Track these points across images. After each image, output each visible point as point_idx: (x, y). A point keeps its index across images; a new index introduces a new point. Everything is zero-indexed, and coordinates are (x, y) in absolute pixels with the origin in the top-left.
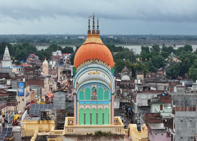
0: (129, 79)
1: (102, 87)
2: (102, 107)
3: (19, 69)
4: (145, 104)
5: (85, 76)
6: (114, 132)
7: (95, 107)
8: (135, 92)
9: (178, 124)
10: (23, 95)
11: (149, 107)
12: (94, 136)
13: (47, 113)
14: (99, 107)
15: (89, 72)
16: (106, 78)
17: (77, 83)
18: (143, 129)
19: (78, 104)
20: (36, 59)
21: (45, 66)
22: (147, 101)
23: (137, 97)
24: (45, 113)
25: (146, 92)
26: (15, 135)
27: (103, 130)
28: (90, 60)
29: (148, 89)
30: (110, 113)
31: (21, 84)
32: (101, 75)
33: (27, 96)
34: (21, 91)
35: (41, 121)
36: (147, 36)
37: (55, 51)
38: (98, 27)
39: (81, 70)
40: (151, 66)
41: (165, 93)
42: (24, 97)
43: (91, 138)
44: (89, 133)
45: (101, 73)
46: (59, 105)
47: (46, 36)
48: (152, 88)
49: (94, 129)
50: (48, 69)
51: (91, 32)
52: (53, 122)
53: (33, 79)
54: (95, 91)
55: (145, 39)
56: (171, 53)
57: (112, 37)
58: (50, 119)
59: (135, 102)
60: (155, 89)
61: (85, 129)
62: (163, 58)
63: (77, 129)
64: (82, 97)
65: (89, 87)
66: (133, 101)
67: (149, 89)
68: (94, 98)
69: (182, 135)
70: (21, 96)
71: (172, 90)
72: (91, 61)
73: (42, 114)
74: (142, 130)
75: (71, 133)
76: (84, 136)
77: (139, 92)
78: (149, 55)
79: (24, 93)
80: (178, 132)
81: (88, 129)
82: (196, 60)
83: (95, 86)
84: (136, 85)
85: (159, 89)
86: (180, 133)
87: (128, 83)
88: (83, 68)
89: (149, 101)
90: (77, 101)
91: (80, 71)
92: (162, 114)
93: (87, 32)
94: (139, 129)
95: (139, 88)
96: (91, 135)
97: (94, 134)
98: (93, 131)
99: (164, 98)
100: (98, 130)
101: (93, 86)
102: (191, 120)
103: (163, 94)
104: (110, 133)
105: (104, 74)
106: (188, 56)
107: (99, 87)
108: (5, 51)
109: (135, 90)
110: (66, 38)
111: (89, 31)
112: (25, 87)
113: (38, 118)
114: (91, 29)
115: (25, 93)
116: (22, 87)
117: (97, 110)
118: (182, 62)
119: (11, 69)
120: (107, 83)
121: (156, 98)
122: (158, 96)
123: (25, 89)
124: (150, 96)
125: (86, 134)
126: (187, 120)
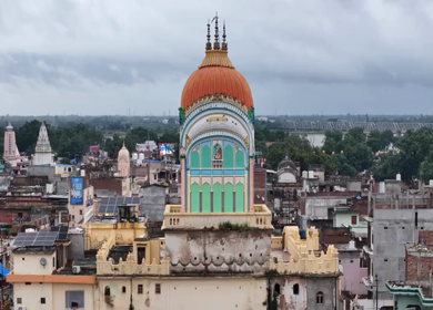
0: (295, 181)
1: (231, 144)
2: (231, 180)
3: (70, 170)
4: (323, 215)
5: (201, 123)
6: (253, 224)
7: (219, 180)
8: (303, 194)
9: (379, 234)
10: (82, 203)
11: (330, 221)
12: (217, 231)
13: (132, 209)
14: (226, 180)
15: (208, 118)
16: (240, 128)
17: (187, 137)
18: (310, 234)
19: (189, 175)
20: (103, 157)
21: (123, 158)
22: (326, 211)
23: (307, 205)
24: (127, 209)
25: (325, 194)
26: (74, 239)
27: (234, 221)
28: (210, 96)
29: (328, 188)
30: (246, 191)
31: (77, 180)
32: (230, 122)
33: (88, 205)
34: (76, 194)
35: (119, 225)
36: (341, 117)
37: (143, 142)
38: (224, 36)
39: (194, 114)
40: (342, 163)
41: (363, 195)
42: (83, 207)
43: (211, 235)
44: (208, 227)
45: (230, 119)
46: (153, 212)
47: (123, 118)
48: (337, 188)
49: (217, 218)
50: (128, 165)
51: (213, 46)
52: (142, 225)
53: (98, 179)
54: (220, 151)
55: (336, 120)
56: (388, 144)
57: (266, 119)
58: (136, 220)
59: (304, 213)
60: (343, 189)
61: (202, 219)
62: (369, 149)
63: (186, 219)
64: (195, 163)
65: (208, 144)
66: (299, 213)
67: (332, 189)
68: (218, 164)
69: (387, 254)
70: (77, 204)
71: (375, 190)
72: (212, 97)
73: (123, 210)
74: (308, 235)
75: (176, 226)
76: (199, 231)
77: (310, 194)
78: (340, 146)
79: (82, 199)
80: (378, 250)
81: (206, 219)
82: (431, 146)
83: (220, 142)
84: (305, 182)
85: (351, 189)
86: (383, 252)
87: (293, 189)
88: (198, 111)
89: (330, 210)
90: (187, 170)
91: (192, 115)
92: (353, 230)
93: (205, 46)
94: (303, 235)
95: (310, 187)
96: (212, 230)
97: (217, 227)
98: (215, 223)
99: (361, 205)
100: (225, 220)
101: (215, 143)
102: (404, 225)
103: (359, 197)
104: (246, 226)
105: (235, 121)
106: (418, 140)
107: (226, 143)
108: (40, 133)
109: (304, 191)
110: (166, 121)
111: (209, 45)
112: (84, 187)
113: (114, 221)
114: (213, 41)
115: (85, 199)
116: (79, 186)
117: (223, 186)
118: (406, 151)
119: (53, 167)
120: (241, 137)
121: (344, 205)
122: (348, 200)
123: (85, 191)
124: (333, 202)
125: (202, 227)
126: (397, 226)
